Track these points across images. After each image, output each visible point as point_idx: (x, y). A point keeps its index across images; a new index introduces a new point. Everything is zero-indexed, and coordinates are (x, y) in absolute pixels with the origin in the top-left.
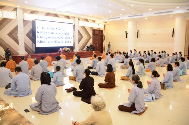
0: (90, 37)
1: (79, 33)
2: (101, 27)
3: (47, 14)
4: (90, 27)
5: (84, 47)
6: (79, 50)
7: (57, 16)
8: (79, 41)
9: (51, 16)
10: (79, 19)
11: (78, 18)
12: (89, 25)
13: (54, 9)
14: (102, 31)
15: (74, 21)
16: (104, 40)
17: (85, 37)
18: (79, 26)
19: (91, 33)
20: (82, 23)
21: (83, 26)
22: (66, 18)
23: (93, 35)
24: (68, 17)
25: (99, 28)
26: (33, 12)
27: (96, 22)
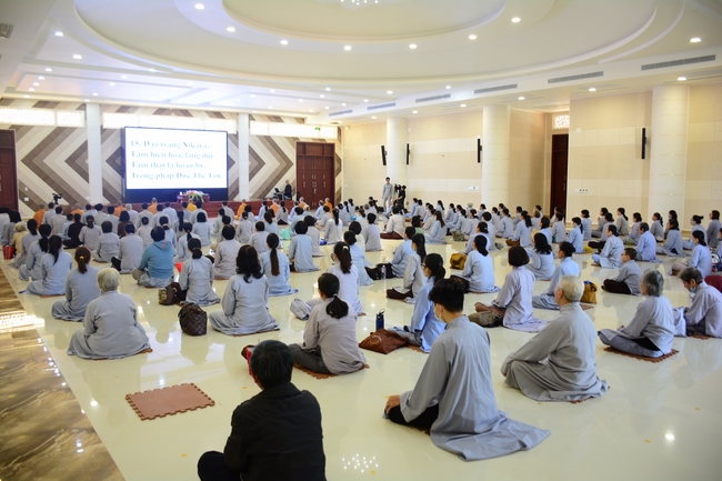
0: (289, 164)
1: (252, 152)
2: (329, 135)
3: (160, 111)
4: (287, 138)
5: (268, 190)
6: (252, 197)
7: (186, 113)
8: (252, 175)
9: (169, 114)
10: (251, 117)
11: (250, 115)
12: (285, 132)
13: (168, 101)
14: (332, 146)
15: (237, 122)
16: (339, 170)
17: (271, 164)
18: (251, 136)
19: (292, 155)
20: (262, 128)
21: (265, 133)
22: (211, 117)
23: (298, 157)
24: (218, 115)
25: (322, 137)
26: (123, 109)
27: (307, 122)
